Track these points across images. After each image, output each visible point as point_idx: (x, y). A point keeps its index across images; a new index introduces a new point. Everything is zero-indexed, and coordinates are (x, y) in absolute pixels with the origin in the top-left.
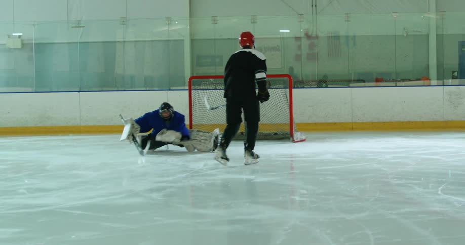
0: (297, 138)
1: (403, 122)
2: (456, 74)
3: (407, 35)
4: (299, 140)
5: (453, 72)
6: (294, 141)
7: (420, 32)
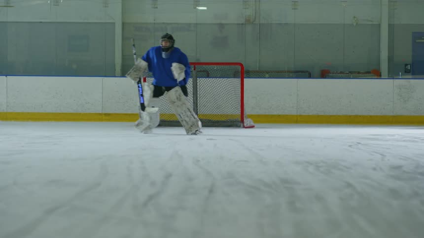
0: (247, 124)
1: (350, 116)
2: (409, 67)
3: (357, 24)
4: (248, 126)
5: (406, 65)
6: (244, 127)
7: (371, 21)
